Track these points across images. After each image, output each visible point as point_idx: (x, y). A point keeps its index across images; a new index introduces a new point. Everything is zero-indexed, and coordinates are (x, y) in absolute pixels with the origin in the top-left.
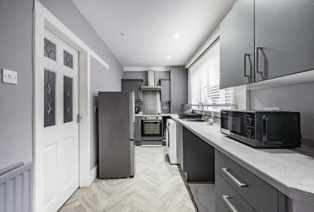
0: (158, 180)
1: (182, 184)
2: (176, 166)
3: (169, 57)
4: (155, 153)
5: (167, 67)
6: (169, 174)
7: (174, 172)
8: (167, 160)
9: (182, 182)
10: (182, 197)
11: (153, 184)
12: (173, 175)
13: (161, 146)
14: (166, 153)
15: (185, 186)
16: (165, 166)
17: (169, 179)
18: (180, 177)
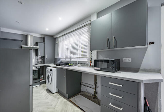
0: (51, 106)
1: (66, 101)
2: (56, 94)
3: (47, 29)
4: (38, 91)
5: (42, 35)
6: (56, 99)
7: (58, 97)
8: (49, 92)
9: (65, 100)
10: (71, 107)
11: (50, 109)
12: (58, 99)
13: (39, 85)
14: (46, 88)
15: (68, 101)
16: (50, 96)
17: (58, 102)
18: (63, 98)
